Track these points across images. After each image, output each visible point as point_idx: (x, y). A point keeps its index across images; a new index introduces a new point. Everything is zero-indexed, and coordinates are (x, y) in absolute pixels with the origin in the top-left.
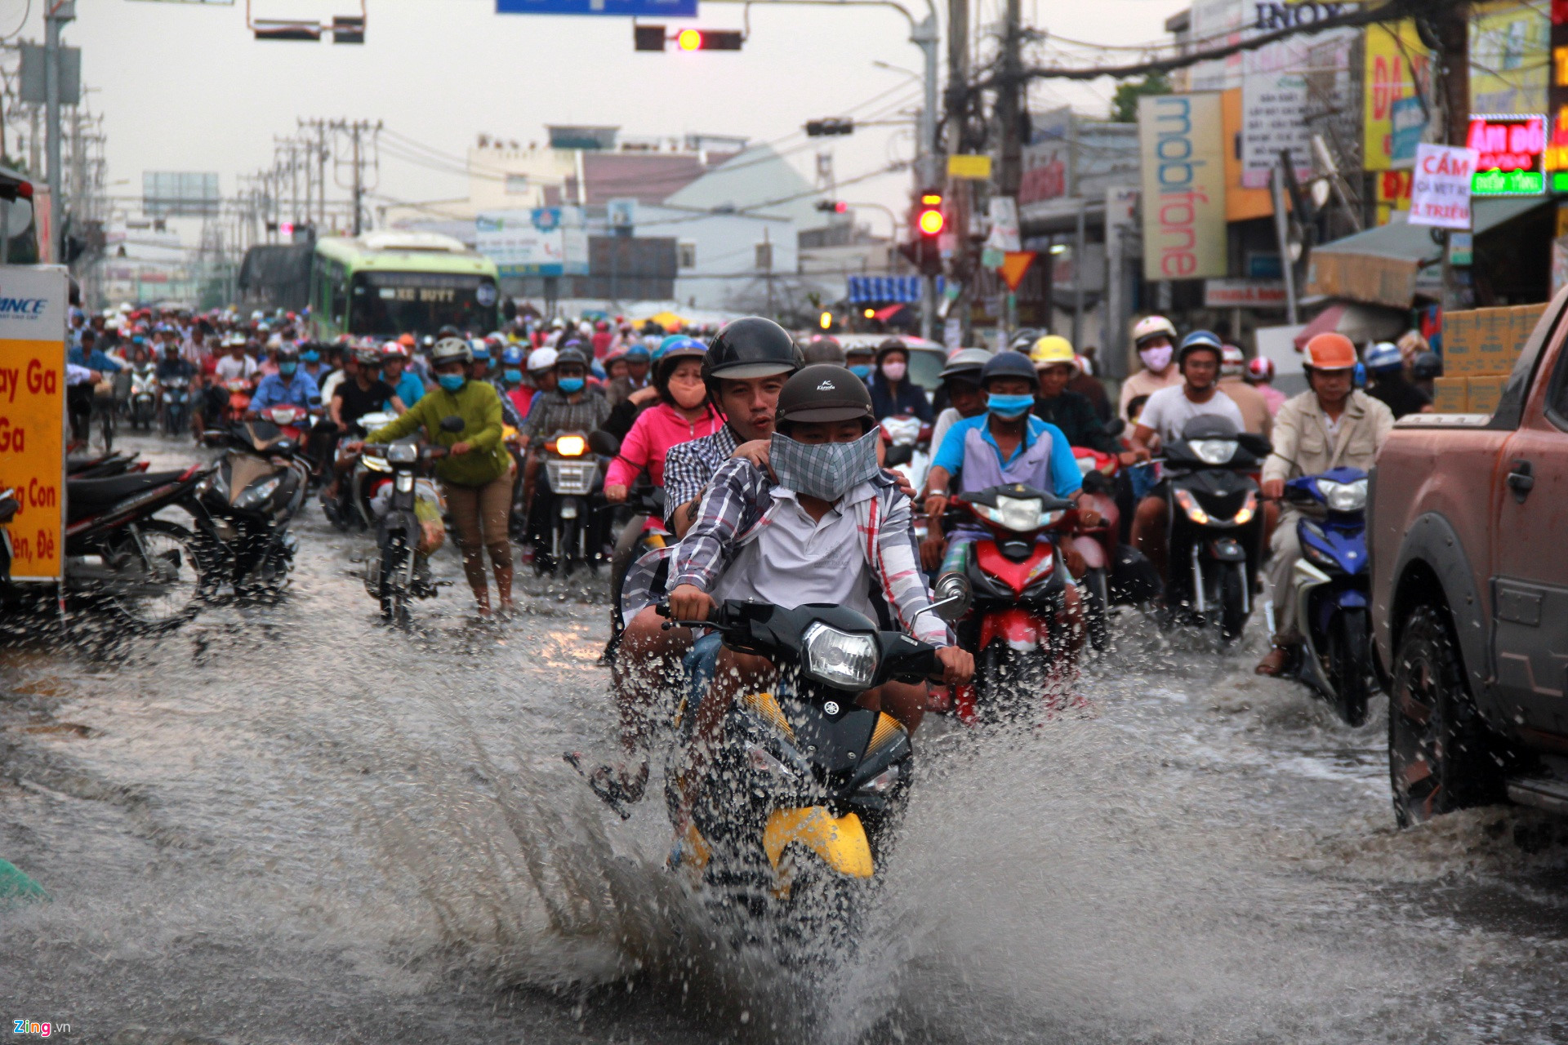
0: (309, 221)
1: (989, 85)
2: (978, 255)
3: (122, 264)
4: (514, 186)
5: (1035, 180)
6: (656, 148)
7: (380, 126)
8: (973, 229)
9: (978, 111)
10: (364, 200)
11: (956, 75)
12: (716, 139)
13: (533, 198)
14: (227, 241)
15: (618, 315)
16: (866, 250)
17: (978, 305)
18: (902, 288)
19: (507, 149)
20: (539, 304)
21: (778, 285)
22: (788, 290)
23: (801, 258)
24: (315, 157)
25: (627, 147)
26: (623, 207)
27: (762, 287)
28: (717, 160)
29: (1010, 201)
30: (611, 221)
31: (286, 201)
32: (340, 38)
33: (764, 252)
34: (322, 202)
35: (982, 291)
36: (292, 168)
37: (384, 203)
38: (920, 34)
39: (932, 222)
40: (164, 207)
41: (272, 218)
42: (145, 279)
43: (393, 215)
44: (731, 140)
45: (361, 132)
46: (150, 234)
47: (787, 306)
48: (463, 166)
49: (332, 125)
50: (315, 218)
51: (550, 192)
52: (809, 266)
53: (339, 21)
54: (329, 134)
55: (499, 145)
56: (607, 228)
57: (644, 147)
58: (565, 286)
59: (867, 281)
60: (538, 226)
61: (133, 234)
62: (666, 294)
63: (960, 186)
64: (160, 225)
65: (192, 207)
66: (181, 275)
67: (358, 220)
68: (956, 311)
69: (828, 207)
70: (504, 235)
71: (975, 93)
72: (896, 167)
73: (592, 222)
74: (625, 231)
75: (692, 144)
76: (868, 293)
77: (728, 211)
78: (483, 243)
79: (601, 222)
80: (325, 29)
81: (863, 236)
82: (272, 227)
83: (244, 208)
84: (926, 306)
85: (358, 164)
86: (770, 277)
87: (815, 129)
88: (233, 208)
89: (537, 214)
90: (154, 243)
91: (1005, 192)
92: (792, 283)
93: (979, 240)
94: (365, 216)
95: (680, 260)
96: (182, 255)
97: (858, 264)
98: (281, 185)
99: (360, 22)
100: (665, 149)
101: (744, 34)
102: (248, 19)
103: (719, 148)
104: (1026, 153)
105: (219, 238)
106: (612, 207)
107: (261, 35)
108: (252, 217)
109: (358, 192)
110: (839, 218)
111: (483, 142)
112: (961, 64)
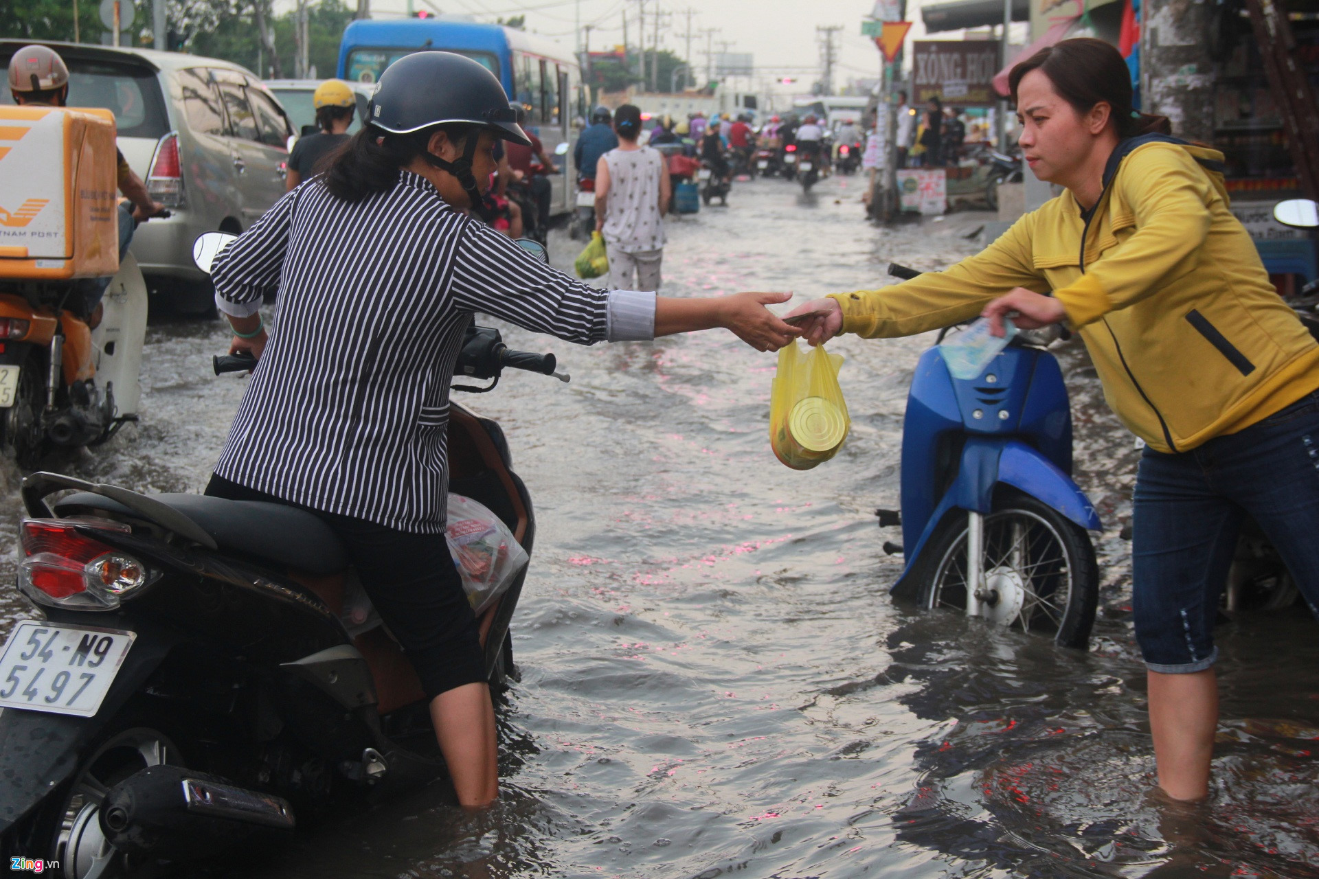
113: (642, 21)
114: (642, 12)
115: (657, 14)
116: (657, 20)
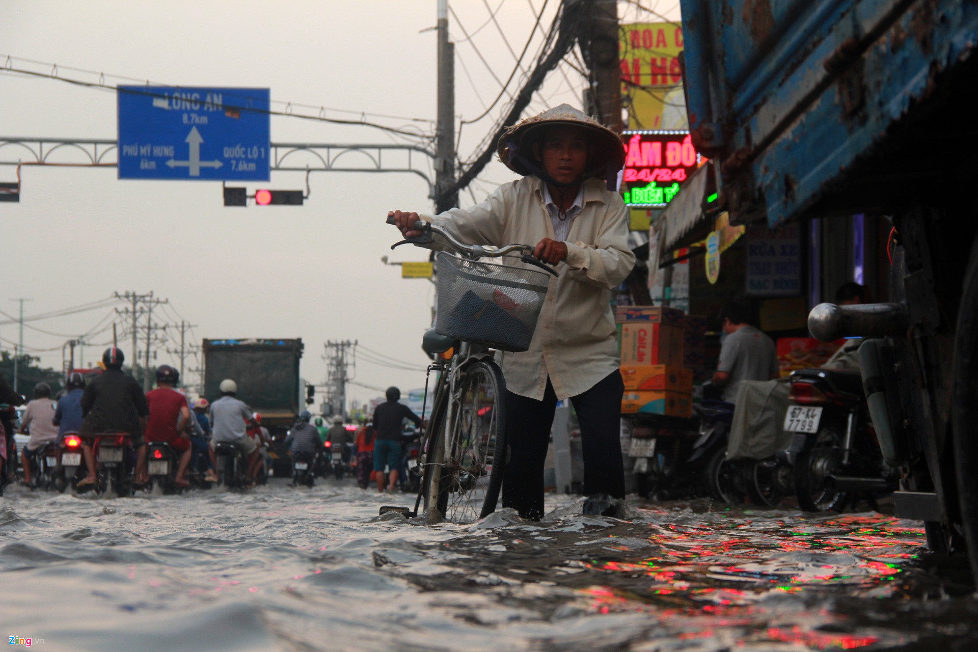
45: (345, 347)
99: (16, 186)
101: (305, 194)
113: (134, 333)
114: (134, 326)
115: (149, 328)
116: (149, 334)
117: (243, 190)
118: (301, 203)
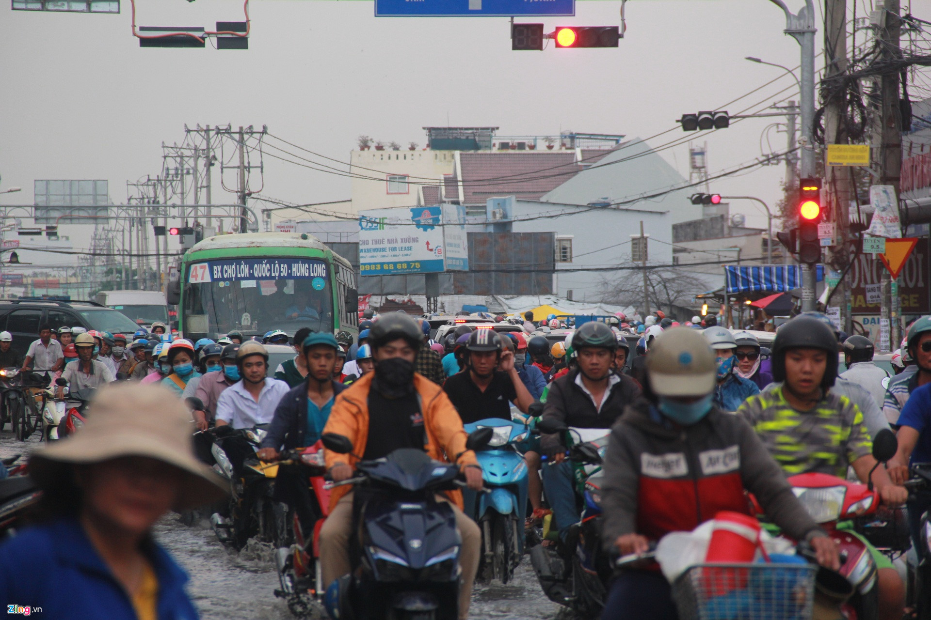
0: (198, 224)
1: (865, 74)
2: (859, 243)
3: (15, 270)
4: (395, 186)
5: (914, 167)
6: (532, 147)
7: (264, 132)
8: (853, 217)
9: (856, 100)
10: (250, 202)
11: (832, 65)
12: (591, 136)
13: (413, 197)
14: (118, 245)
15: (499, 309)
16: (741, 241)
17: (859, 291)
18: (781, 278)
19: (389, 150)
20: (421, 300)
21: (654, 277)
22: (665, 282)
23: (675, 251)
24: (202, 162)
25: (504, 146)
26: (501, 204)
27: (638, 279)
28: (592, 156)
29: (891, 188)
30: (491, 219)
31: (174, 206)
32: (223, 44)
33: (640, 245)
34: (209, 206)
35: (863, 278)
36: (180, 173)
37: (270, 206)
38: (796, 26)
39: (810, 210)
40: (56, 214)
41: (160, 223)
42: (37, 285)
43: (278, 217)
44: (606, 137)
45: (246, 136)
46: (42, 240)
47: (663, 298)
48: (346, 168)
49: (218, 131)
50: (203, 221)
51: (430, 191)
52: (683, 258)
53: (221, 26)
54: (214, 139)
55: (379, 148)
56: (486, 224)
57: (521, 146)
58: (446, 282)
59: (745, 270)
60: (418, 225)
61: (25, 240)
62: (545, 289)
63: (838, 174)
64: (51, 232)
65: (82, 214)
66: (73, 280)
67: (244, 222)
68: (837, 298)
69: (703, 200)
70: (385, 233)
71: (853, 81)
72: (771, 159)
73: (471, 219)
74: (504, 226)
75: (568, 141)
76: (746, 282)
77: (605, 206)
78: (366, 242)
79: (481, 219)
80: (209, 34)
81: (738, 227)
82: (160, 231)
83: (133, 213)
84: (806, 294)
85: (244, 168)
86: (647, 269)
87: (690, 122)
88: (123, 214)
89: (417, 212)
90: (46, 250)
91: (885, 180)
92: (667, 275)
93: (860, 227)
94: (250, 217)
95: (557, 256)
96: (73, 260)
97: (734, 255)
98: (169, 190)
99: (242, 26)
100: (542, 148)
101: (620, 32)
102: (134, 26)
103: (594, 145)
104: (906, 140)
105: (110, 242)
106: (490, 205)
107: (145, 42)
108: (141, 222)
109: (244, 196)
110: (713, 210)
111: (364, 146)
112: (837, 55)
117: (540, 27)
118: (616, 45)
